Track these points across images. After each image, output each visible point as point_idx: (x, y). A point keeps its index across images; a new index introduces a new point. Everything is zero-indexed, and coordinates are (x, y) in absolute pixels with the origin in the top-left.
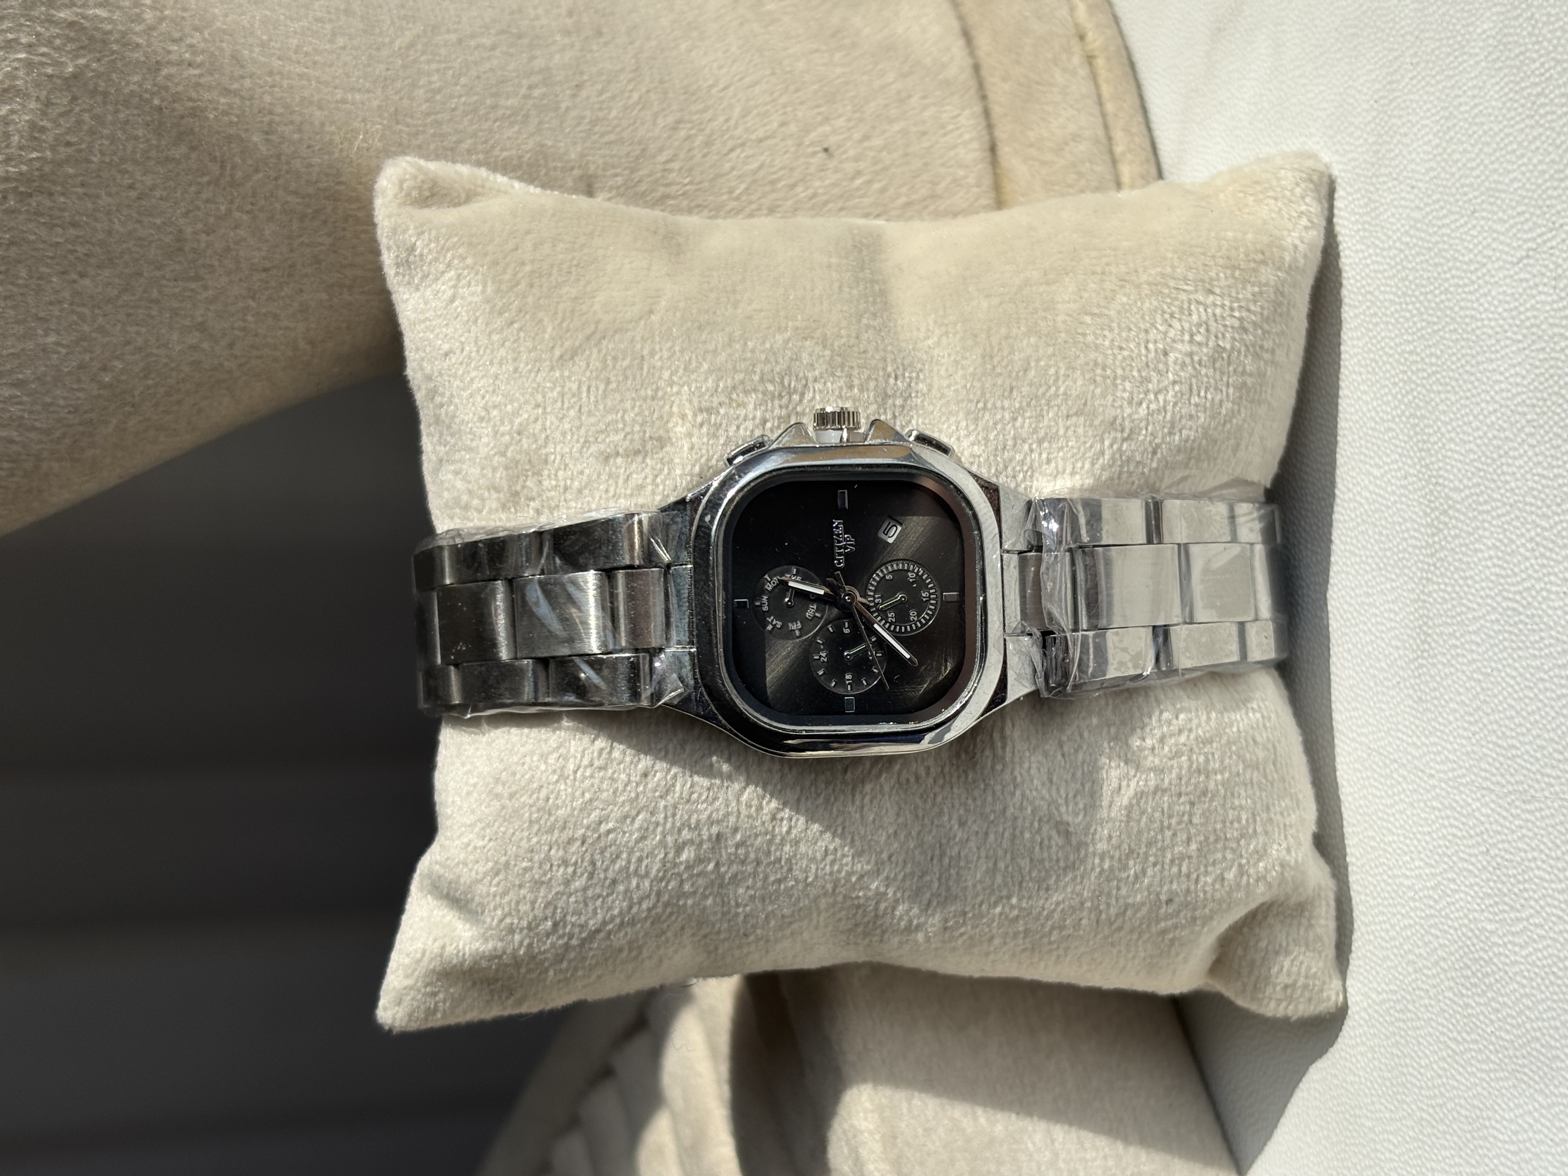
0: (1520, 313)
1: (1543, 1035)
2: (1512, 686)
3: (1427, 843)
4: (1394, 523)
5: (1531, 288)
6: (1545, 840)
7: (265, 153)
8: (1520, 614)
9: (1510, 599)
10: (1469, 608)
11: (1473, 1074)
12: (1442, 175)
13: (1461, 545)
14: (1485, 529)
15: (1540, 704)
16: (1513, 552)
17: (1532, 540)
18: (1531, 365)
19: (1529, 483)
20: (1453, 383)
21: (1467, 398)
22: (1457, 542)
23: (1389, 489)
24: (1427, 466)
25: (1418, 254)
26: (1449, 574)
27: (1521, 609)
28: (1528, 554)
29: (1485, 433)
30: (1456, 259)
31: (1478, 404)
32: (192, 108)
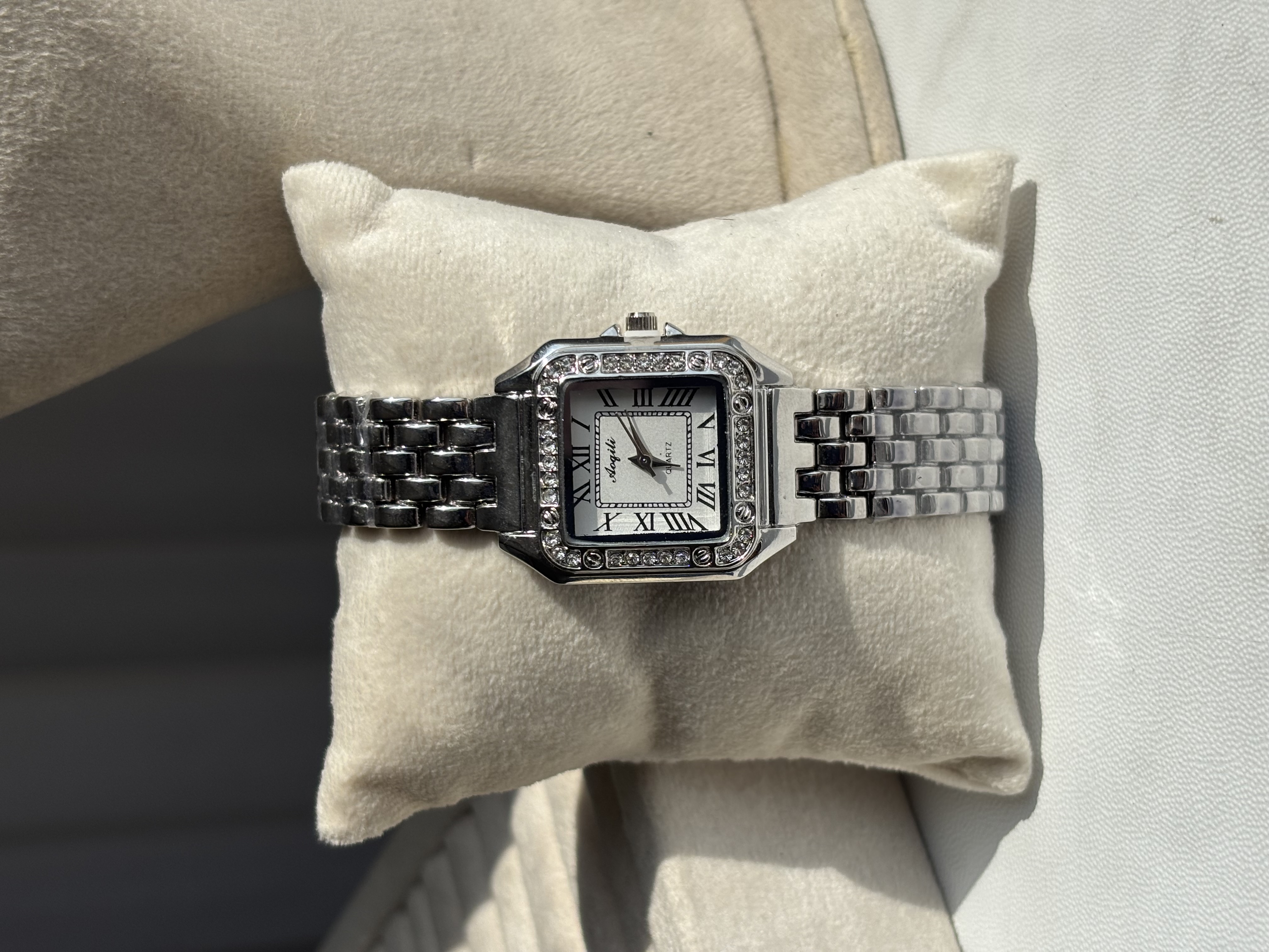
0: (1168, 274)
1: (1171, 807)
2: (1154, 551)
3: (1089, 662)
4: (1071, 423)
5: (1177, 256)
6: (1176, 665)
7: (228, 128)
8: (1162, 497)
9: (1155, 486)
10: (1124, 491)
11: (1119, 834)
12: (1114, 166)
13: (1120, 444)
14: (1138, 433)
15: (1174, 565)
16: (1158, 451)
17: (1172, 443)
18: (1175, 313)
19: (1172, 401)
20: (1118, 322)
21: (1128, 335)
22: (1117, 441)
23: (1068, 398)
24: (1096, 383)
25: (1094, 223)
26: (1110, 464)
27: (1163, 494)
28: (1169, 454)
29: (1140, 362)
30: (1122, 230)
31: (1135, 339)
32: (175, 94)
